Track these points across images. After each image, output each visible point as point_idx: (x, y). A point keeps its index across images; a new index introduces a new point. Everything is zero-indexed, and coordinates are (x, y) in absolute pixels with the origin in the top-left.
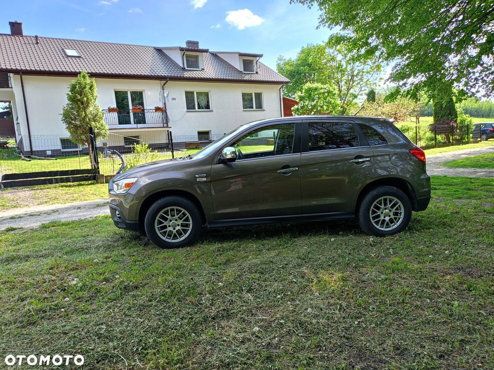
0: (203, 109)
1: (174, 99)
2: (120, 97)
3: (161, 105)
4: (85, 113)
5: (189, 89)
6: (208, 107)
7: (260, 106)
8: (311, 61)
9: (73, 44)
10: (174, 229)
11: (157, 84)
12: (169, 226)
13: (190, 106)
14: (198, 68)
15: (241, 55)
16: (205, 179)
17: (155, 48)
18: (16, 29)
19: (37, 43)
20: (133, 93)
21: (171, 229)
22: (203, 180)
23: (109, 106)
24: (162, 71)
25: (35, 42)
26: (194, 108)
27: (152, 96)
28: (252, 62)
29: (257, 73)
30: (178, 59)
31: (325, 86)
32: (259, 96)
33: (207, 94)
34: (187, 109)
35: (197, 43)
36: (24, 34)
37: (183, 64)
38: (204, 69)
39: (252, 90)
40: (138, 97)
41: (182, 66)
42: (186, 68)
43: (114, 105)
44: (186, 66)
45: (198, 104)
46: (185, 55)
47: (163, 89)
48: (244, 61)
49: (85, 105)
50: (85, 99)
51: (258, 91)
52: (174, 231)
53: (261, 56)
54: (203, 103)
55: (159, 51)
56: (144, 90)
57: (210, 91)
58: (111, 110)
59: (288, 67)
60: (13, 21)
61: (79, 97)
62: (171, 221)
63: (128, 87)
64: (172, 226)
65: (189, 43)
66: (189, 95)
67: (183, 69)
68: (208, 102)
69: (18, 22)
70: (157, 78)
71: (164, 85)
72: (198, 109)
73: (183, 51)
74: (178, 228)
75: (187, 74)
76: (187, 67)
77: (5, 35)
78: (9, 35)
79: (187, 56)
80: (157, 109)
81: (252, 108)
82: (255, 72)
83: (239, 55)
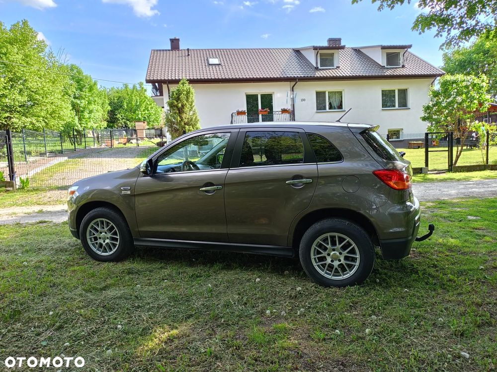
0: (335, 109)
1: (304, 100)
2: (251, 99)
3: (289, 107)
4: (181, 117)
5: (320, 89)
6: (340, 107)
7: (404, 104)
8: (487, 46)
9: (215, 52)
10: (104, 242)
11: (287, 86)
12: (100, 238)
13: (320, 107)
14: (333, 66)
15: (383, 48)
16: (129, 192)
17: (293, 49)
18: (175, 43)
19: (189, 55)
20: (263, 96)
21: (101, 241)
22: (128, 193)
23: (237, 110)
24: (296, 71)
25: (187, 54)
26: (325, 109)
27: (281, 98)
28: (398, 54)
29: (403, 66)
30: (312, 58)
31: (469, 78)
32: (403, 93)
33: (341, 93)
34: (317, 110)
35: (339, 40)
36: (181, 48)
37: (317, 63)
38: (339, 67)
39: (395, 86)
40: (268, 100)
41: (315, 66)
42: (320, 68)
43: (245, 109)
44: (319, 66)
45: (330, 104)
46: (319, 55)
47: (293, 91)
48: (388, 55)
49: (181, 111)
50: (180, 105)
51: (403, 87)
52: (104, 244)
53: (410, 47)
54: (335, 104)
55: (297, 52)
56: (274, 92)
57: (344, 90)
58: (240, 113)
59: (457, 56)
60: (173, 38)
61: (176, 103)
62: (101, 233)
63: (259, 90)
64: (103, 239)
65: (330, 40)
66: (320, 95)
67: (317, 68)
68: (342, 101)
69: (177, 38)
70: (286, 80)
71: (293, 86)
72: (329, 109)
73: (317, 50)
74: (107, 241)
75: (318, 74)
76: (321, 67)
77: (166, 50)
78: (169, 50)
79: (321, 55)
80: (284, 111)
81: (394, 106)
82: (401, 66)
83: (382, 49)
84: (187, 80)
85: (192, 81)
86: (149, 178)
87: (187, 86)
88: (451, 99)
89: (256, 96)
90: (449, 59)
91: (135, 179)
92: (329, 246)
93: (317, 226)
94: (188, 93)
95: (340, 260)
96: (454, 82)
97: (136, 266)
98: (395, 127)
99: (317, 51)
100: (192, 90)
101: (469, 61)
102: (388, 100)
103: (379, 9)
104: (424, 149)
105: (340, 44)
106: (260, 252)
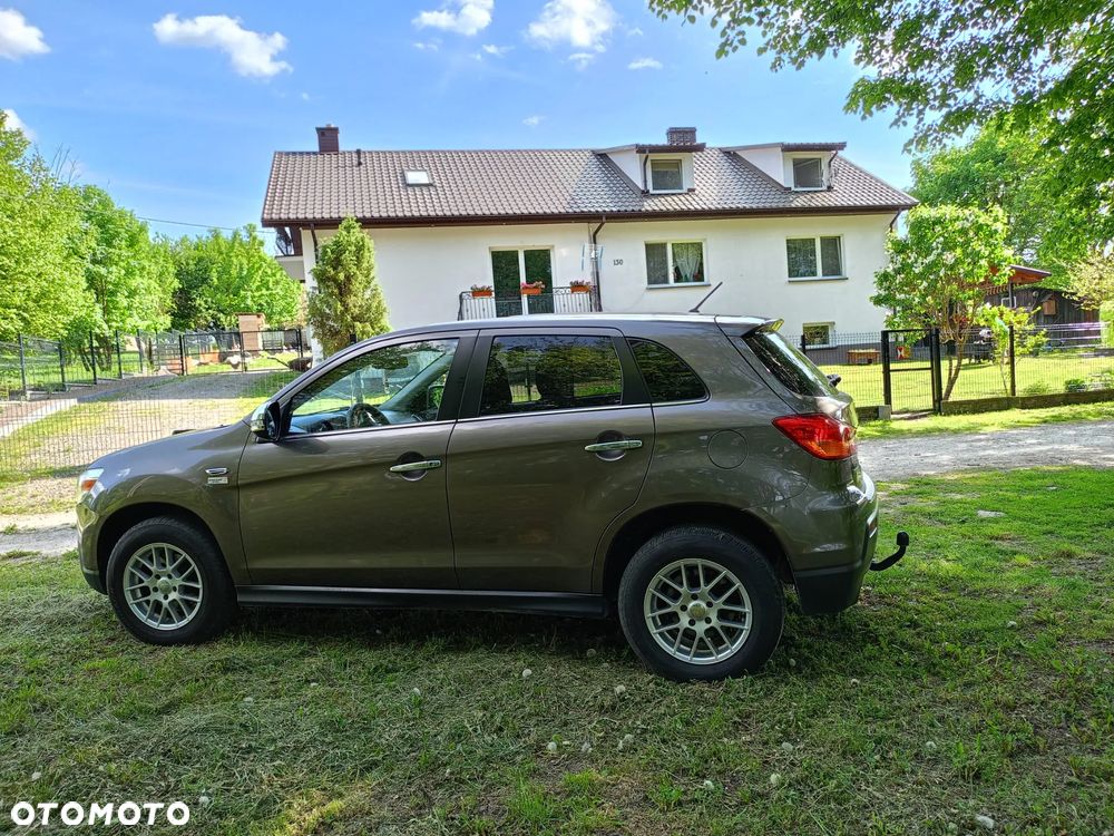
0: (687, 281)
1: (619, 262)
2: (503, 263)
3: (587, 278)
4: (344, 304)
5: (655, 239)
6: (699, 276)
7: (834, 269)
8: (1002, 146)
9: (419, 158)
10: (166, 597)
11: (583, 231)
12: (156, 590)
13: (656, 277)
14: (681, 188)
15: (787, 149)
16: (224, 480)
17: (593, 152)
18: (328, 139)
19: (360, 164)
20: (528, 254)
21: (159, 597)
22: (221, 482)
23: (472, 285)
24: (602, 203)
25: (355, 163)
26: (666, 281)
27: (569, 258)
28: (817, 162)
29: (830, 188)
30: (633, 169)
31: (966, 212)
32: (832, 245)
33: (699, 246)
34: (649, 283)
35: (692, 131)
36: (341, 149)
37: (645, 181)
38: (694, 190)
39: (815, 230)
40: (540, 263)
41: (641, 187)
42: (652, 192)
43: (489, 282)
44: (650, 187)
45: (677, 270)
46: (649, 163)
47: (595, 242)
48: (798, 164)
49: (343, 289)
51: (831, 233)
52: (165, 603)
53: (842, 146)
54: (688, 271)
55: (602, 157)
56: (553, 246)
57: (705, 240)
58: (478, 292)
59: (940, 167)
60: (324, 126)
61: (332, 272)
62: (158, 577)
63: (520, 241)
64: (163, 591)
65: (672, 132)
66: (654, 252)
67: (645, 193)
68: (701, 264)
69: (333, 126)
70: (579, 218)
71: (596, 232)
72: (676, 281)
73: (644, 152)
74: (173, 596)
75: (649, 205)
76: (654, 189)
77: (308, 153)
78: (314, 153)
79: (654, 163)
80: (577, 287)
81: (814, 274)
82: (825, 188)
83: (783, 150)
84: (358, 220)
85: (367, 223)
86: (271, 445)
87: (358, 233)
88: (931, 258)
89: (515, 254)
90: (925, 172)
91: (239, 450)
92: (684, 589)
93: (656, 545)
94: (360, 248)
95: (708, 620)
96: (938, 221)
97: (242, 651)
98: (817, 319)
99: (644, 155)
100: (369, 243)
101: (967, 178)
102: (800, 260)
103: (774, 66)
104: (881, 366)
105: (695, 140)
106: (530, 609)
